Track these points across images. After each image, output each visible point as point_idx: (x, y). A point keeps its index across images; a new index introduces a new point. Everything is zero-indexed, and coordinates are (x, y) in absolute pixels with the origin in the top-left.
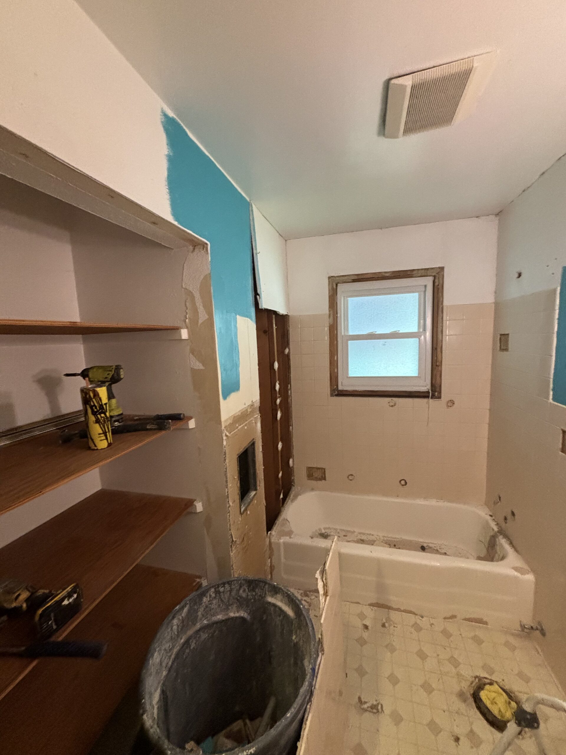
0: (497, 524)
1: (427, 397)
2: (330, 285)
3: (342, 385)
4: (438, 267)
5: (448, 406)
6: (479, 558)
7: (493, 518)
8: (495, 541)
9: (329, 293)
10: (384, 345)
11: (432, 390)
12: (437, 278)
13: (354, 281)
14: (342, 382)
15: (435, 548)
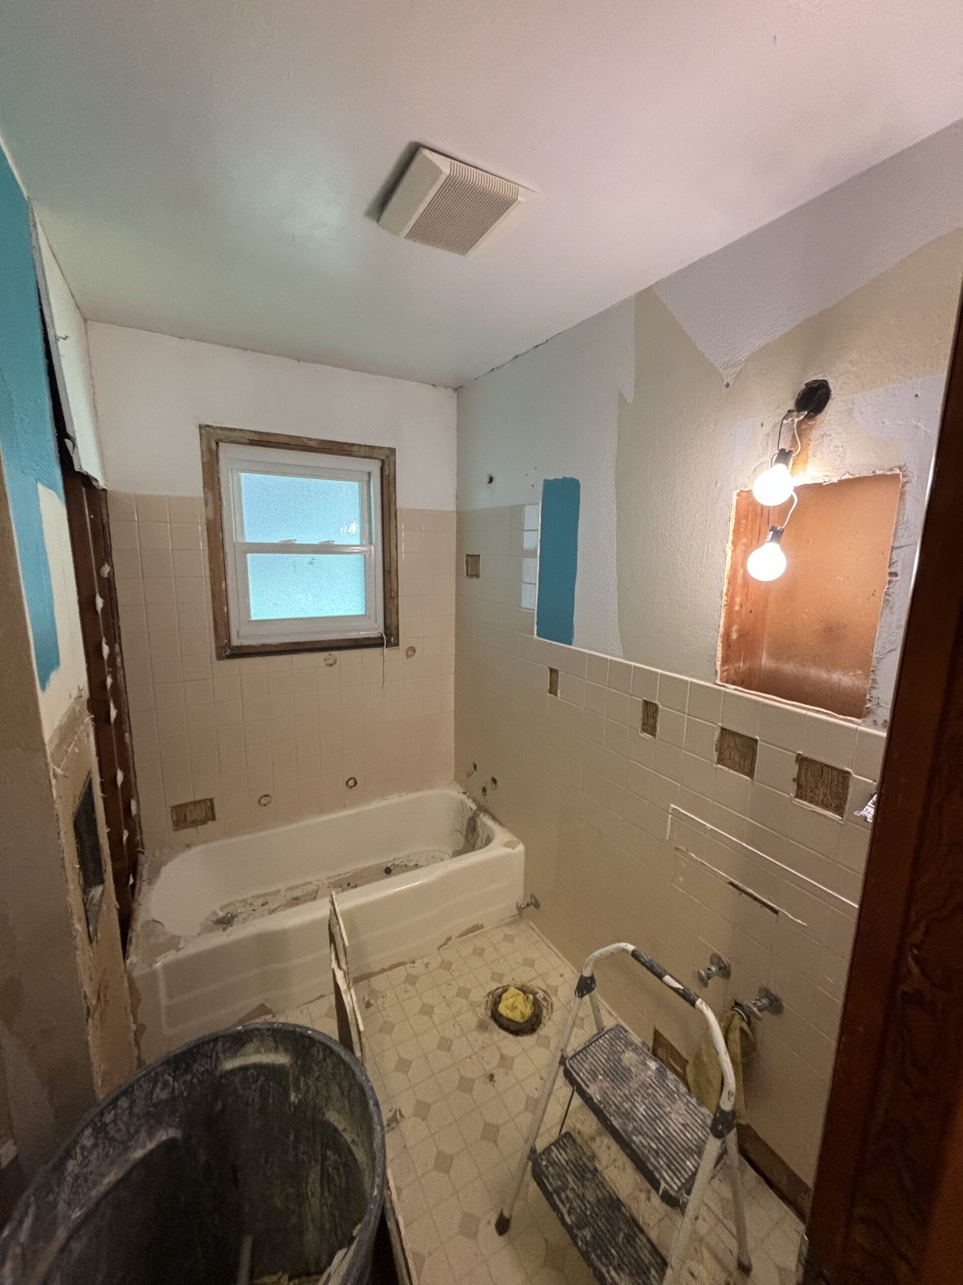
0: (474, 800)
1: (381, 645)
2: (204, 441)
3: (238, 636)
4: (387, 446)
5: (408, 656)
6: (457, 853)
7: (468, 794)
8: (475, 822)
9: (202, 457)
10: (311, 563)
11: (386, 635)
12: (386, 463)
13: (252, 443)
14: (238, 632)
15: (403, 864)
